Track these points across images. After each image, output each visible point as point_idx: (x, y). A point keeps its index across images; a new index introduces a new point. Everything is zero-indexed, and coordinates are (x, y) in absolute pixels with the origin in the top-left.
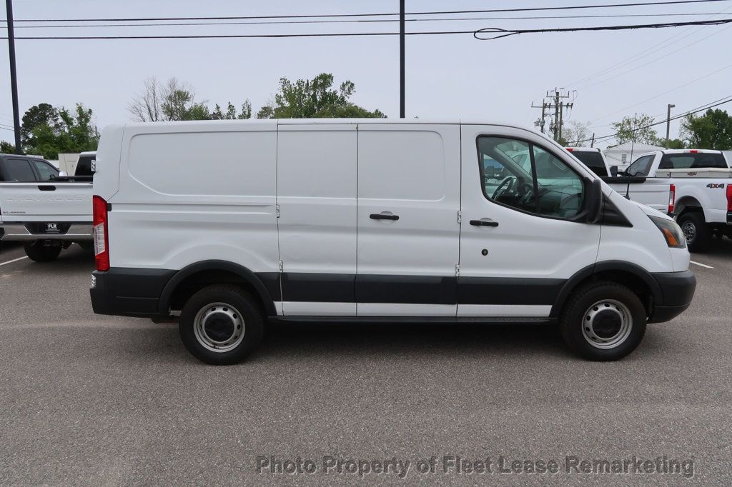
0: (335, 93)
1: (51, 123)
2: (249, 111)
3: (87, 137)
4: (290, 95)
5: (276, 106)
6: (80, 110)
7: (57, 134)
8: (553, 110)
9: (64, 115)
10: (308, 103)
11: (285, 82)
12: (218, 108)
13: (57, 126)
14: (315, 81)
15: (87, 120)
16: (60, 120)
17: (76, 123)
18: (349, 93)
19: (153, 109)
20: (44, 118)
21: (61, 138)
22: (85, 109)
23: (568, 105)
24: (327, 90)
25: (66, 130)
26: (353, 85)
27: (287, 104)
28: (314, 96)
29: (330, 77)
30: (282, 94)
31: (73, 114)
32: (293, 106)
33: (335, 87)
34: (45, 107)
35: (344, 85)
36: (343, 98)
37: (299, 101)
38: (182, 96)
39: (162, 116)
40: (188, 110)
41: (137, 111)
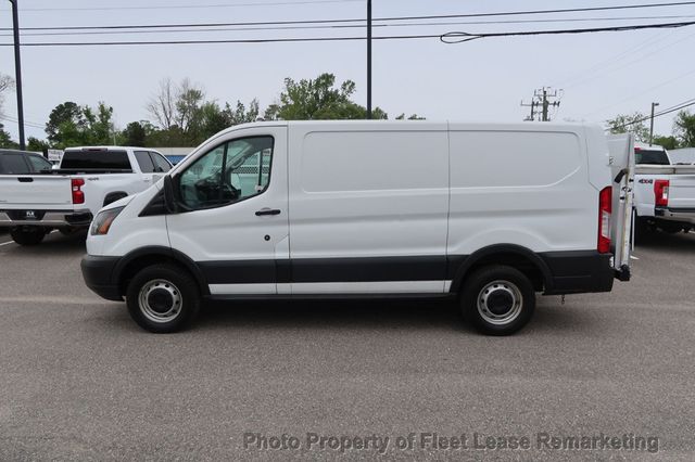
0: (337, 91)
1: (75, 120)
2: (257, 109)
3: (107, 133)
4: (294, 94)
5: (281, 104)
6: (102, 108)
7: (80, 130)
8: (541, 109)
9: (87, 113)
10: (311, 101)
11: (289, 81)
12: (228, 106)
13: (81, 123)
14: (318, 81)
15: (108, 117)
16: (84, 117)
17: (98, 120)
18: (350, 91)
19: (167, 107)
20: (69, 116)
21: (84, 133)
22: (107, 107)
23: (555, 104)
24: (329, 89)
25: (89, 127)
26: (353, 84)
27: (291, 102)
28: (317, 95)
29: (332, 76)
30: (287, 93)
31: (96, 111)
32: (297, 104)
33: (336, 86)
34: (69, 105)
35: (345, 84)
36: (344, 97)
37: (302, 99)
38: (195, 95)
39: (176, 114)
40: (199, 107)
41: (153, 108)
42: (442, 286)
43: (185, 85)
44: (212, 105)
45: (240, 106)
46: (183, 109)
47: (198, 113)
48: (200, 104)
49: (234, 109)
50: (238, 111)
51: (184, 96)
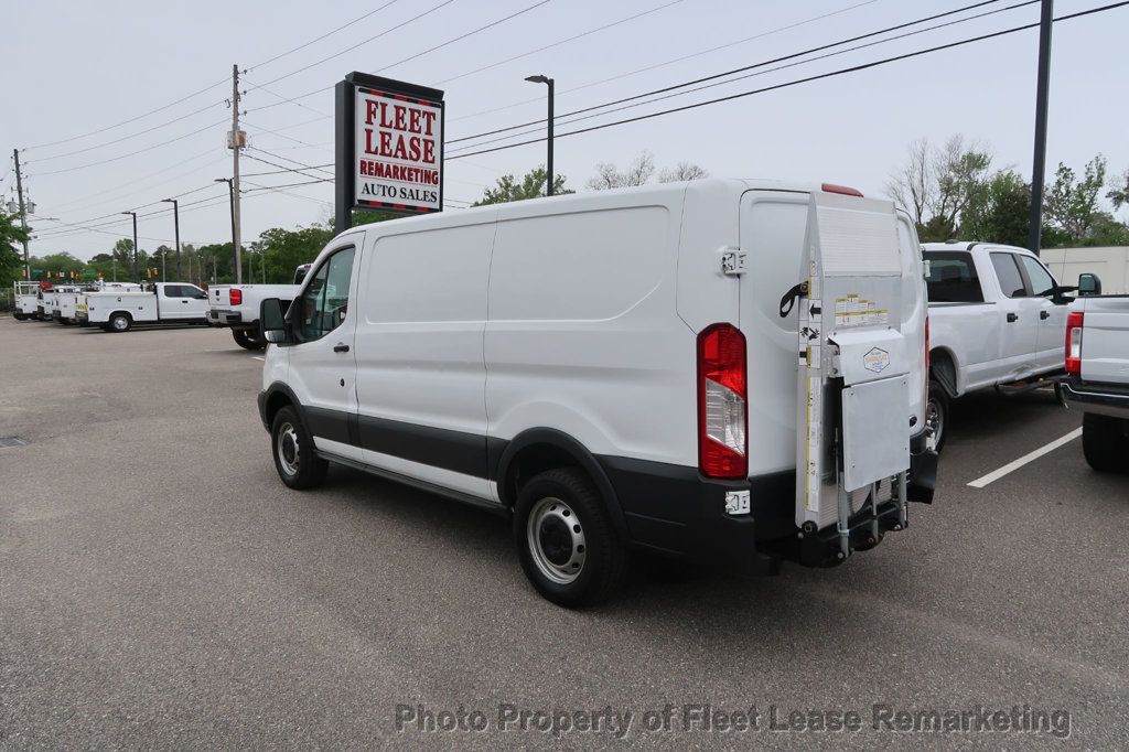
2: (1101, 174)
38: (976, 162)
39: (935, 196)
40: (980, 181)
41: (895, 192)
42: (485, 488)
43: (952, 148)
44: (1008, 176)
45: (1064, 172)
46: (948, 188)
47: (977, 194)
48: (984, 176)
50: (1059, 184)
51: (952, 166)
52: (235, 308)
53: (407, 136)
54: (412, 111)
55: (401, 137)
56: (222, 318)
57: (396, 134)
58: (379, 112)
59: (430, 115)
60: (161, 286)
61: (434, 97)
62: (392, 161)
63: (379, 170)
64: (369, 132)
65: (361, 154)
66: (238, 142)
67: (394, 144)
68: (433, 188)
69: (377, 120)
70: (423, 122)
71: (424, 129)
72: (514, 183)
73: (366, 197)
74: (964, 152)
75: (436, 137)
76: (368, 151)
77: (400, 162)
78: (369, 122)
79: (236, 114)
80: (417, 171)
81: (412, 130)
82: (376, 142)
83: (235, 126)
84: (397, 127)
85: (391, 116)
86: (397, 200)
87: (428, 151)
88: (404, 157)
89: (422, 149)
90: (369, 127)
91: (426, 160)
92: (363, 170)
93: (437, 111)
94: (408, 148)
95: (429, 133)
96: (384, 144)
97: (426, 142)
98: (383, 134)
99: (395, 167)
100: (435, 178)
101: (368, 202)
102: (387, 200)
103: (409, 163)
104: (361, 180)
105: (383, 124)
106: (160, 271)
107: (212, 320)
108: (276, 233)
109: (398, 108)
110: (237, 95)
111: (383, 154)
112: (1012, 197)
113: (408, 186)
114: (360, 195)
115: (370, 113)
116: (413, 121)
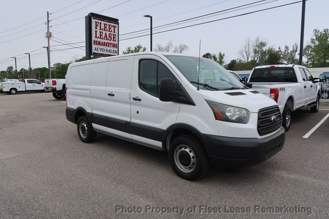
2: (297, 48)
4: (319, 38)
6: (220, 54)
9: (214, 57)
11: (316, 31)
12: (280, 48)
15: (222, 58)
17: (218, 60)
22: (222, 54)
27: (318, 43)
30: (315, 38)
31: (218, 56)
32: (321, 44)
34: (208, 54)
38: (263, 44)
39: (252, 54)
40: (264, 50)
41: (241, 53)
43: (257, 40)
44: (272, 49)
45: (287, 48)
46: (256, 52)
47: (263, 54)
48: (265, 49)
49: (283, 50)
50: (285, 51)
51: (257, 46)
52: (54, 86)
53: (108, 33)
54: (109, 25)
55: (106, 33)
56: (50, 90)
57: (104, 32)
58: (99, 25)
59: (115, 27)
60: (26, 80)
61: (116, 21)
62: (103, 41)
63: (99, 43)
64: (96, 31)
65: (94, 38)
66: (49, 36)
67: (104, 35)
68: (116, 49)
69: (98, 28)
70: (112, 29)
71: (113, 31)
72: (131, 50)
73: (95, 52)
74: (260, 42)
75: (116, 33)
76: (96, 37)
77: (106, 41)
78: (96, 28)
79: (48, 27)
80: (111, 44)
81: (109, 31)
82: (98, 35)
83: (48, 31)
84: (105, 30)
85: (103, 26)
86: (105, 53)
87: (114, 38)
88: (107, 39)
89: (112, 37)
90: (96, 30)
91: (113, 40)
92: (94, 43)
93: (117, 25)
94: (108, 37)
95: (114, 32)
96: (101, 35)
97: (114, 35)
98: (100, 32)
99: (104, 43)
100: (116, 46)
101: (96, 53)
102: (102, 52)
103: (108, 41)
104: (94, 46)
105: (100, 29)
106: (22, 76)
107: (46, 90)
108: (58, 64)
109: (105, 24)
110: (48, 21)
111: (100, 38)
112: (273, 54)
113: (108, 48)
114: (94, 51)
115: (96, 26)
116: (109, 28)
